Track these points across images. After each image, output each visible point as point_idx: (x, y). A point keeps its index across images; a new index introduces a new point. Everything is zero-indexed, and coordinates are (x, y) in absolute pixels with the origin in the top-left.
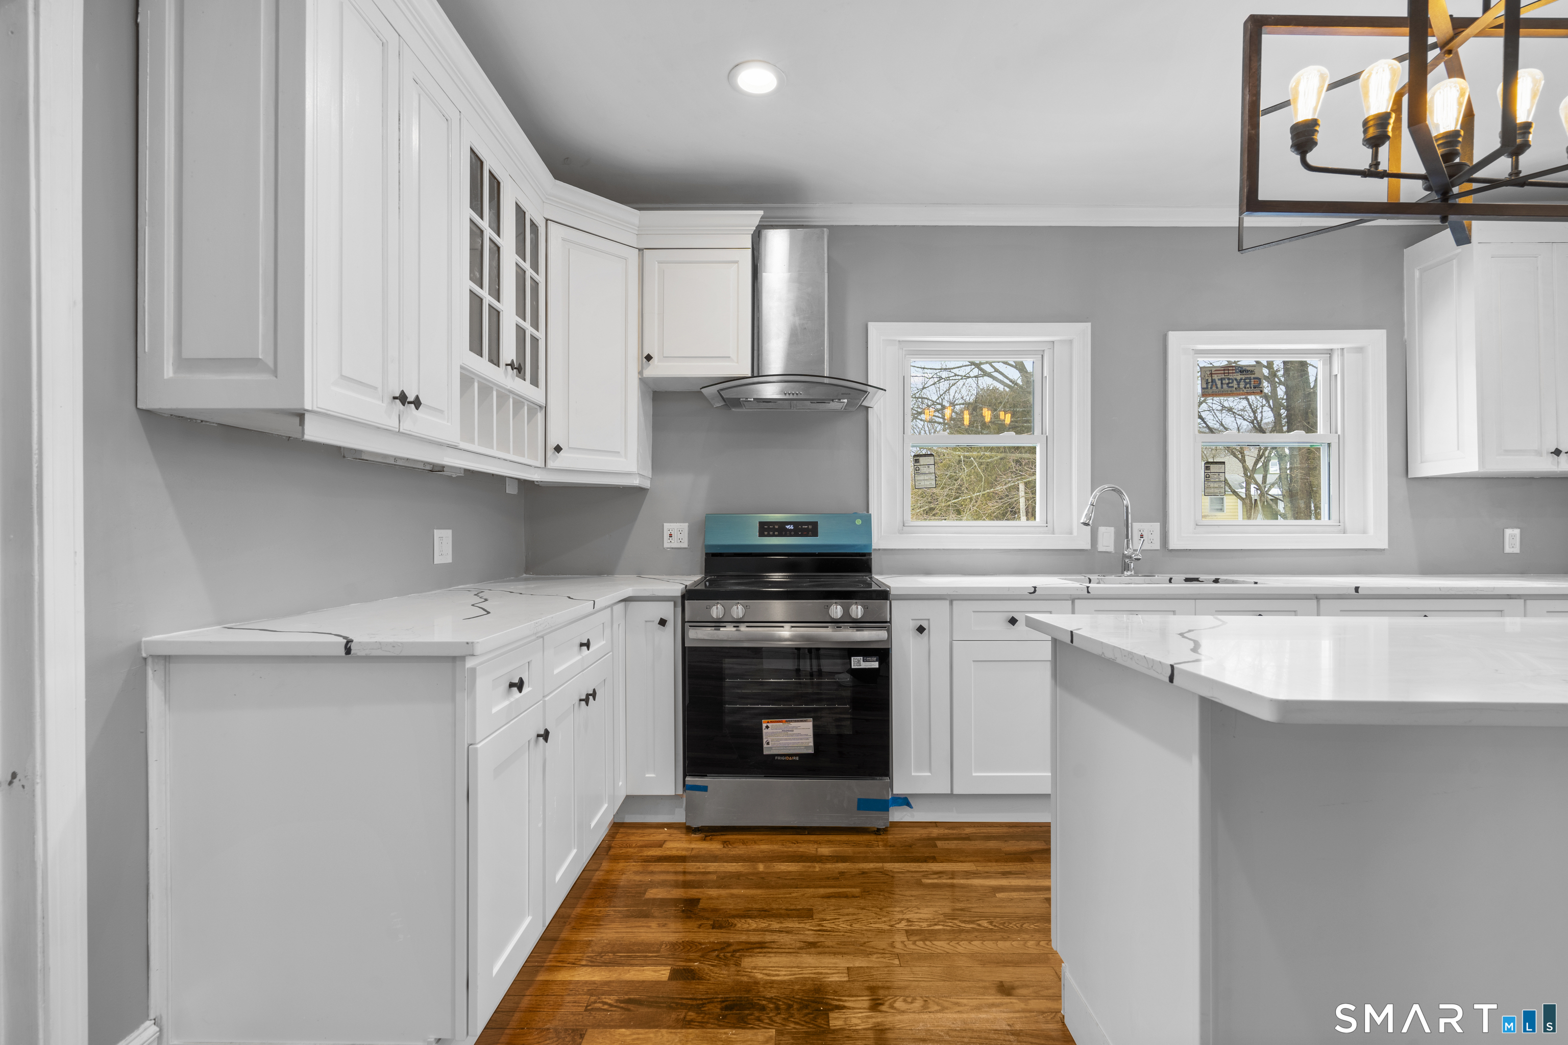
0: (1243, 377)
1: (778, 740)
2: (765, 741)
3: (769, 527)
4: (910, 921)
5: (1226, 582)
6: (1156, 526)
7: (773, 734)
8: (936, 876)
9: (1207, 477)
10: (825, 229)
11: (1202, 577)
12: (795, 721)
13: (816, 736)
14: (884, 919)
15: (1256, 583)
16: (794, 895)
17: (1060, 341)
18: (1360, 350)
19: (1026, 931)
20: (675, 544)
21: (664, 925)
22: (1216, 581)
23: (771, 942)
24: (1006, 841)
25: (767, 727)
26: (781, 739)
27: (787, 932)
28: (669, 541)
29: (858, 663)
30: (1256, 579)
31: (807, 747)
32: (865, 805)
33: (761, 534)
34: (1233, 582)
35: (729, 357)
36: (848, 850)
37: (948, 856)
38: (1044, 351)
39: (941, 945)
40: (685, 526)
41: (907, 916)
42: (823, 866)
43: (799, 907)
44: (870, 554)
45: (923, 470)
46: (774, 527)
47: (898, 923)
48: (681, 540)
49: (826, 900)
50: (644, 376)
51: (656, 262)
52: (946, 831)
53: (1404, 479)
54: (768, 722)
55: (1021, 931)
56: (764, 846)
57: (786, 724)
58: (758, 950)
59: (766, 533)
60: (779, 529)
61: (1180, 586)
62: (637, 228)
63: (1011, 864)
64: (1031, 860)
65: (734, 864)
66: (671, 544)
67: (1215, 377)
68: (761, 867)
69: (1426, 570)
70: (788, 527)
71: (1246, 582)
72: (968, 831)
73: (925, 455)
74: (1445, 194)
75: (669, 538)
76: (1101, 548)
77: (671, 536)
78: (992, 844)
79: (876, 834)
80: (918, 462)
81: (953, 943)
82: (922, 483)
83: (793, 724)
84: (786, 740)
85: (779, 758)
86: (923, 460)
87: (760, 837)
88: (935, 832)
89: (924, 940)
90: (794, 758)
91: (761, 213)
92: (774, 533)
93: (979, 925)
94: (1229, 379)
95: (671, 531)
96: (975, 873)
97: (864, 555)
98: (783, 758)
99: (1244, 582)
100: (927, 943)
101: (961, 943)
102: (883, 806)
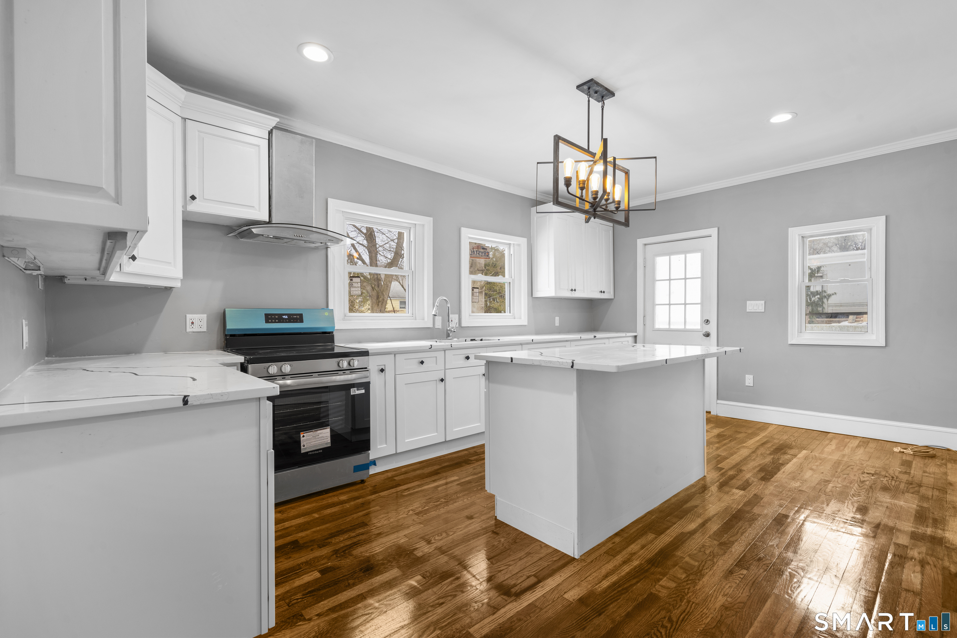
0: (484, 251)
1: (310, 443)
2: (302, 445)
3: (271, 317)
4: (413, 510)
5: (485, 340)
6: (457, 316)
7: (307, 440)
8: (407, 491)
9: (473, 294)
10: (314, 140)
11: (476, 339)
12: (320, 430)
13: (332, 436)
14: (401, 513)
15: (499, 340)
16: (348, 520)
17: (419, 224)
18: (519, 245)
19: (460, 497)
20: (196, 329)
21: (290, 557)
22: (481, 340)
23: (358, 541)
24: (423, 469)
25: (303, 436)
26: (312, 442)
27: (362, 534)
28: (191, 327)
29: (354, 392)
30: (499, 338)
31: (327, 444)
32: (358, 468)
33: (267, 321)
34: (489, 340)
35: (254, 207)
36: (356, 494)
37: (405, 482)
38: (410, 228)
39: (433, 514)
40: (204, 316)
41: (410, 509)
42: (350, 504)
43: (356, 524)
44: (332, 332)
45: (355, 285)
46: (275, 317)
47: (409, 513)
48: (201, 326)
49: (366, 516)
50: (188, 210)
51: (197, 131)
52: (394, 473)
53: (531, 297)
54: (304, 433)
55: (458, 498)
56: (306, 506)
57: (315, 433)
58: (355, 546)
59: (270, 321)
60: (279, 318)
61: (469, 343)
62: (182, 103)
63: (433, 477)
64: (439, 473)
65: (299, 519)
66: (192, 329)
67: (475, 250)
68: (316, 515)
69: (537, 333)
70: (284, 317)
71: (495, 340)
72: (403, 470)
73: (356, 277)
74: (595, 210)
75: (191, 325)
76: (436, 327)
77: (193, 323)
78: (418, 472)
79: (362, 483)
80: (352, 281)
81: (437, 511)
82: (354, 292)
83: (319, 432)
84: (315, 441)
85: (311, 453)
86: (354, 279)
87: (302, 503)
88: (389, 474)
89: (426, 514)
90: (320, 451)
91: (278, 120)
92: (275, 321)
93: (441, 501)
94: (479, 251)
95: (192, 320)
96: (422, 485)
97: (329, 333)
98: (313, 453)
99: (493, 340)
100: (427, 514)
101: (441, 509)
102: (366, 467)
